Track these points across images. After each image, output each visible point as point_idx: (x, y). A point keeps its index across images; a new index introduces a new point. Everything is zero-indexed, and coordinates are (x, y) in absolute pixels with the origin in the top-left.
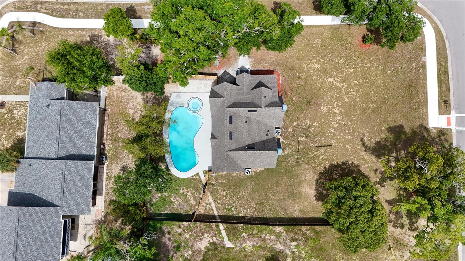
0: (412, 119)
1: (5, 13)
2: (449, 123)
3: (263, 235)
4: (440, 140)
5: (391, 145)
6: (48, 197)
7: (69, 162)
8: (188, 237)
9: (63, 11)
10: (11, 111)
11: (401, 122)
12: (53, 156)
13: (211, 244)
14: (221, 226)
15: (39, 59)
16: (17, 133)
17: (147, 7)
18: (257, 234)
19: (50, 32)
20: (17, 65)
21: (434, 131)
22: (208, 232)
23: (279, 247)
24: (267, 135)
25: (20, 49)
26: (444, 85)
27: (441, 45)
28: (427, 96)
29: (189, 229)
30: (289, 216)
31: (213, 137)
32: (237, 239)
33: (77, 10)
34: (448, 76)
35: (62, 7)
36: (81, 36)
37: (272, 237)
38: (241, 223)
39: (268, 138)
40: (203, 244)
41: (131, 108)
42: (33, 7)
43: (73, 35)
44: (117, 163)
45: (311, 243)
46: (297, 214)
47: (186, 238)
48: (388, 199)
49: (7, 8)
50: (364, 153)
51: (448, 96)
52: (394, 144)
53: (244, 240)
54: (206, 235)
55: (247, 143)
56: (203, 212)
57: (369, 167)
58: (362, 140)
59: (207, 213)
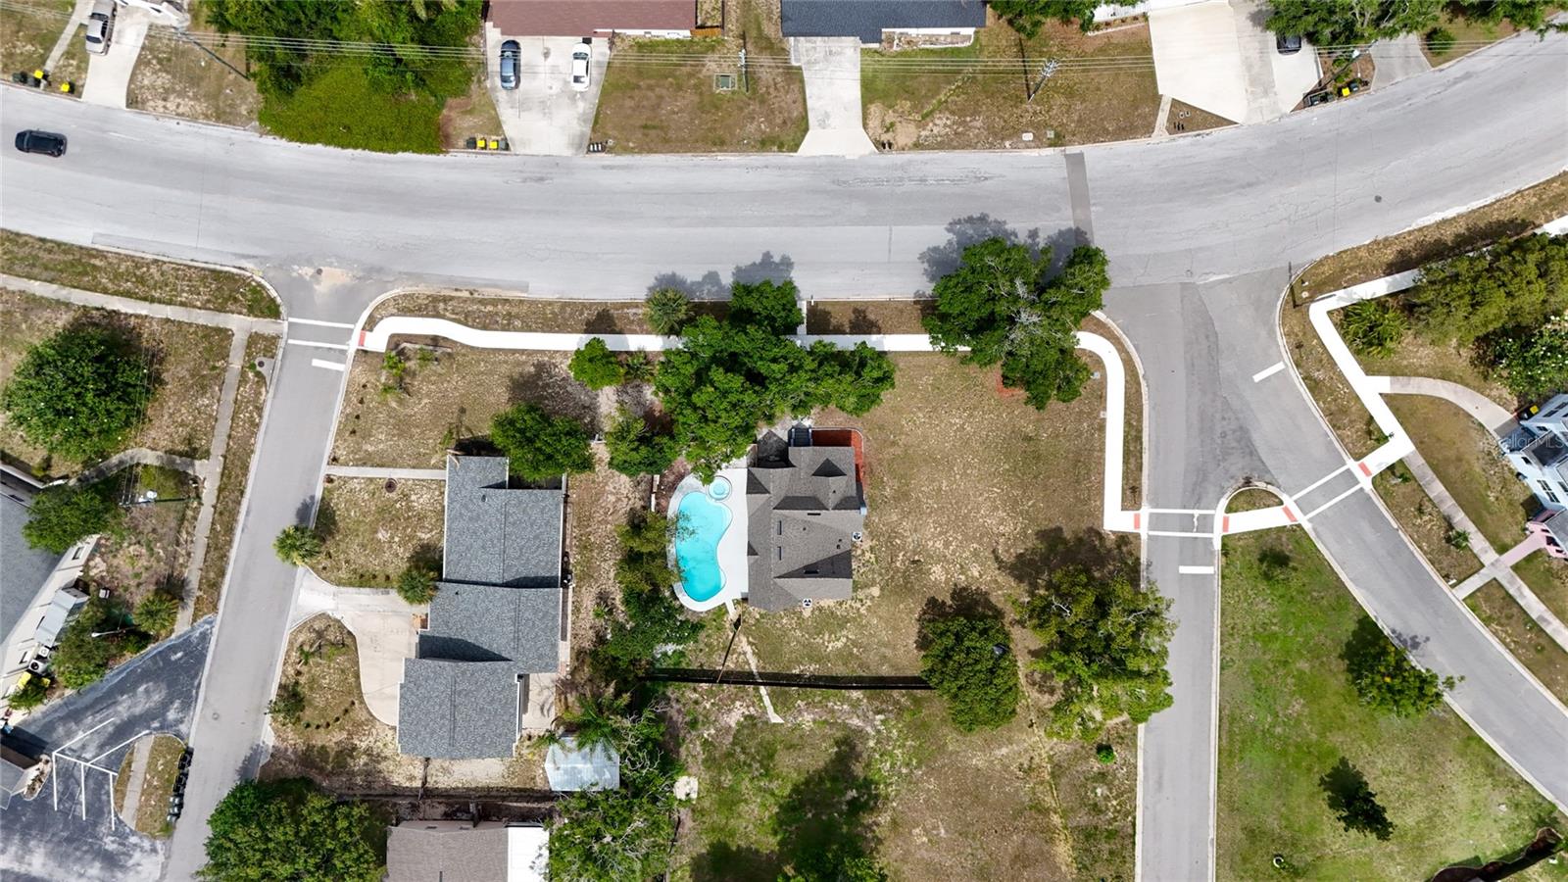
0: (1077, 517)
1: (382, 319)
2: (1137, 524)
3: (830, 704)
4: (1121, 552)
5: (1041, 559)
6: (490, 646)
7: (525, 592)
8: (708, 706)
9: (486, 317)
10: (406, 496)
11: (1060, 521)
12: (494, 579)
13: (746, 717)
14: (763, 690)
15: (450, 405)
16: (419, 534)
17: (634, 311)
18: (820, 702)
19: (464, 355)
20: (411, 416)
21: (1113, 537)
22: (742, 699)
23: (855, 722)
24: (838, 547)
25: (413, 386)
26: (1132, 460)
27: (1134, 390)
28: (1103, 479)
29: (711, 693)
30: (873, 674)
31: (751, 551)
32: (789, 709)
33: (509, 314)
34: (1141, 444)
35: (482, 308)
36: (519, 364)
37: (845, 707)
38: (794, 686)
39: (839, 551)
40: (734, 718)
41: (612, 493)
42: (430, 308)
43: (506, 362)
44: (590, 586)
45: (907, 717)
46: (885, 671)
47: (705, 708)
48: (1032, 648)
49: (385, 309)
50: (997, 572)
51: (1138, 479)
52: (1045, 560)
53: (800, 712)
54: (738, 704)
55: (806, 563)
56: (732, 666)
57: (1004, 595)
58: (994, 551)
59: (739, 669)
